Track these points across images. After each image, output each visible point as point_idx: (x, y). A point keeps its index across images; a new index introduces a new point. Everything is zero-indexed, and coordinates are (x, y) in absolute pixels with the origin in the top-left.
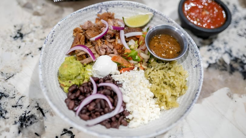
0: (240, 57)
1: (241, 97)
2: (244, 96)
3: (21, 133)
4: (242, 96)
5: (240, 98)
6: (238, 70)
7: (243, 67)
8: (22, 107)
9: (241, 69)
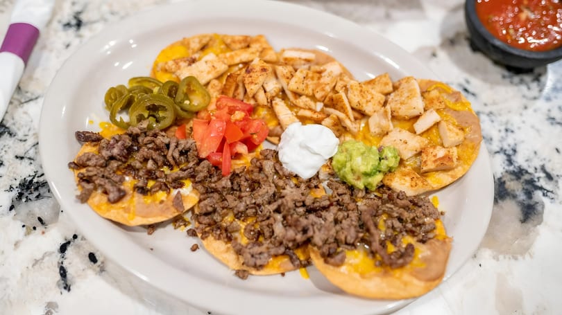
0: (531, 170)
1: (498, 260)
2: (505, 258)
3: (13, 210)
4: (501, 257)
5: (494, 262)
6: (514, 197)
7: (529, 194)
8: (32, 161)
9: (522, 197)
